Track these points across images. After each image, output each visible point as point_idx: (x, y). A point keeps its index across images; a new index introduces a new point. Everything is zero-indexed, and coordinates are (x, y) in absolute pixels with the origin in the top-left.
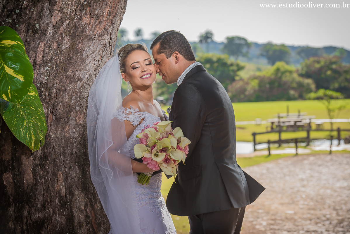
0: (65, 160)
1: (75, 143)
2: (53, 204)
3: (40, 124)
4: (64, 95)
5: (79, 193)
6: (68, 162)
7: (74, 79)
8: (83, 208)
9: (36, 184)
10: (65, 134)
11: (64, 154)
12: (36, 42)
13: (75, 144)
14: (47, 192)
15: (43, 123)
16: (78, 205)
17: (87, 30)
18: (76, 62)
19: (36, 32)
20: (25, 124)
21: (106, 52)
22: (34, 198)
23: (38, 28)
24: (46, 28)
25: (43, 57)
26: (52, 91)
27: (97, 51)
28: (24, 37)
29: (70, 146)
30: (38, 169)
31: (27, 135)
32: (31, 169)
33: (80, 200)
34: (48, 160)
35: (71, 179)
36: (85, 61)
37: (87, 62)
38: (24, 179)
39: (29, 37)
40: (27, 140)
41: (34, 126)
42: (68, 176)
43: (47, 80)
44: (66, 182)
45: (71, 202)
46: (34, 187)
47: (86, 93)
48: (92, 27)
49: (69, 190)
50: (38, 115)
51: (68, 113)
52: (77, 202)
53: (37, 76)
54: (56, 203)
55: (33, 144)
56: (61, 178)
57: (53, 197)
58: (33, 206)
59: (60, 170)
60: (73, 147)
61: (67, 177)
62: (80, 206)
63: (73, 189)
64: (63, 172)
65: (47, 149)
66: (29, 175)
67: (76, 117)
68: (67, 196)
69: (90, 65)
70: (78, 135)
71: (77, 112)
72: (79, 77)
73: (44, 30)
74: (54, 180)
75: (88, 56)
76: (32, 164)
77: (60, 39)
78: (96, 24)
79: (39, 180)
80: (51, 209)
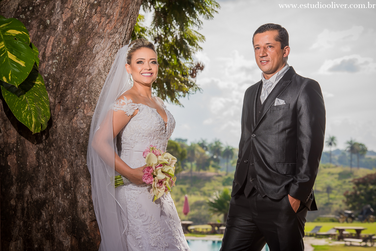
0: (71, 148)
1: (82, 133)
2: (56, 187)
3: (43, 110)
4: (72, 88)
5: (84, 180)
6: (74, 150)
7: (83, 73)
8: (87, 194)
9: (38, 167)
10: (72, 124)
11: (70, 142)
12: (46, 36)
13: (82, 135)
14: (50, 175)
15: (46, 109)
16: (82, 191)
17: (97, 27)
18: (86, 58)
19: (46, 27)
20: (27, 107)
21: (117, 50)
22: (36, 179)
23: (48, 23)
24: (56, 24)
25: (52, 50)
26: (60, 82)
27: (107, 48)
28: (35, 32)
29: (76, 136)
30: (42, 153)
31: (28, 117)
32: (35, 152)
33: (84, 187)
34: (53, 146)
35: (77, 167)
36: (95, 57)
37: (97, 58)
38: (27, 161)
39: (40, 32)
40: (27, 121)
41: (36, 110)
42: (74, 163)
43: (55, 72)
44: (71, 168)
45: (75, 187)
46: (36, 169)
47: (95, 87)
48: (102, 25)
49: (74, 177)
50: (42, 102)
51: (75, 105)
52: (81, 189)
53: (45, 67)
54: (59, 187)
55: (33, 125)
56: (66, 165)
57: (56, 181)
58: (35, 186)
59: (65, 157)
60: (80, 137)
61: (72, 164)
62: (84, 192)
63: (77, 176)
64: (67, 159)
65: (52, 136)
66: (32, 158)
67: (84, 109)
68: (71, 182)
69: (99, 61)
70: (85, 126)
71: (85, 105)
72: (88, 71)
73: (54, 26)
74: (59, 166)
75: (97, 53)
76: (36, 148)
77: (70, 34)
78: (106, 23)
79: (42, 163)
80: (53, 191)
